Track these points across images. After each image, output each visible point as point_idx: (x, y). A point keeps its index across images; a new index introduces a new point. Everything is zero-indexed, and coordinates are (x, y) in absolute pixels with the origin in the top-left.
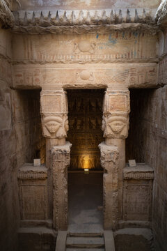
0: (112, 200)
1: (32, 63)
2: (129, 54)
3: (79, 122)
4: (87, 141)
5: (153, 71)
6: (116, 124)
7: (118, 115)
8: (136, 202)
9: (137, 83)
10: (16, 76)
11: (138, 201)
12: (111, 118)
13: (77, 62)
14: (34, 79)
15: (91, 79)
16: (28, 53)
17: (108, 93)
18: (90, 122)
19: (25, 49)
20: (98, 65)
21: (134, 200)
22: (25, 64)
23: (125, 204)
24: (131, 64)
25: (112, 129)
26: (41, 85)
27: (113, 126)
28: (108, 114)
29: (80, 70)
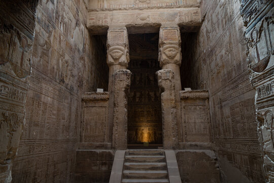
0: (170, 116)
1: (103, 10)
2: (176, 3)
3: (138, 94)
4: (145, 113)
5: (197, 13)
6: (170, 51)
7: (172, 44)
8: (195, 123)
9: (185, 21)
10: (90, 19)
11: (197, 121)
12: (165, 46)
13: (137, 9)
14: (104, 21)
15: (148, 19)
16: (101, 5)
17: (162, 28)
18: (149, 95)
19: (99, 2)
20: (153, 10)
21: (193, 121)
22: (97, 11)
23: (184, 125)
24: (179, 9)
25: (166, 55)
26: (108, 25)
27: (167, 53)
28: (163, 44)
29: (139, 14)
